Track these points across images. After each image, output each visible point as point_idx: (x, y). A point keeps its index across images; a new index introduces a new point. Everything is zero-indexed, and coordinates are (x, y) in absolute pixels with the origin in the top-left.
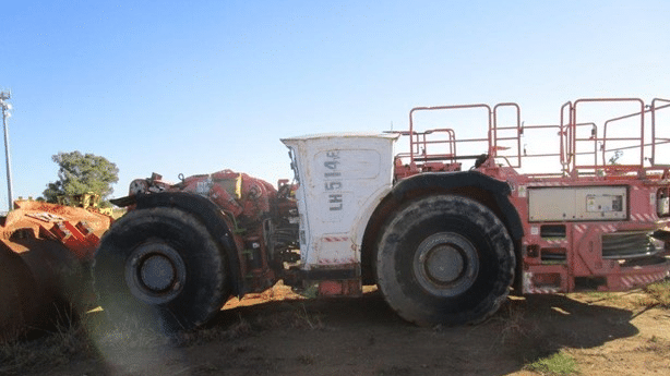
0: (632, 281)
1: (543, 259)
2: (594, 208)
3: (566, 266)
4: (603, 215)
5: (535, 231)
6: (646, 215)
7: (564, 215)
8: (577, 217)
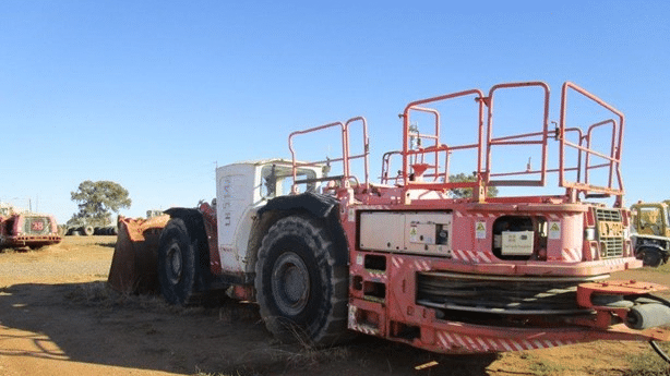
0: (451, 341)
1: (366, 294)
2: (416, 239)
3: (383, 306)
4: (426, 248)
5: (360, 260)
6: (470, 253)
7: (389, 245)
8: (401, 249)
